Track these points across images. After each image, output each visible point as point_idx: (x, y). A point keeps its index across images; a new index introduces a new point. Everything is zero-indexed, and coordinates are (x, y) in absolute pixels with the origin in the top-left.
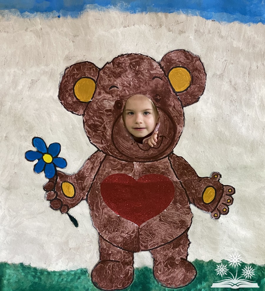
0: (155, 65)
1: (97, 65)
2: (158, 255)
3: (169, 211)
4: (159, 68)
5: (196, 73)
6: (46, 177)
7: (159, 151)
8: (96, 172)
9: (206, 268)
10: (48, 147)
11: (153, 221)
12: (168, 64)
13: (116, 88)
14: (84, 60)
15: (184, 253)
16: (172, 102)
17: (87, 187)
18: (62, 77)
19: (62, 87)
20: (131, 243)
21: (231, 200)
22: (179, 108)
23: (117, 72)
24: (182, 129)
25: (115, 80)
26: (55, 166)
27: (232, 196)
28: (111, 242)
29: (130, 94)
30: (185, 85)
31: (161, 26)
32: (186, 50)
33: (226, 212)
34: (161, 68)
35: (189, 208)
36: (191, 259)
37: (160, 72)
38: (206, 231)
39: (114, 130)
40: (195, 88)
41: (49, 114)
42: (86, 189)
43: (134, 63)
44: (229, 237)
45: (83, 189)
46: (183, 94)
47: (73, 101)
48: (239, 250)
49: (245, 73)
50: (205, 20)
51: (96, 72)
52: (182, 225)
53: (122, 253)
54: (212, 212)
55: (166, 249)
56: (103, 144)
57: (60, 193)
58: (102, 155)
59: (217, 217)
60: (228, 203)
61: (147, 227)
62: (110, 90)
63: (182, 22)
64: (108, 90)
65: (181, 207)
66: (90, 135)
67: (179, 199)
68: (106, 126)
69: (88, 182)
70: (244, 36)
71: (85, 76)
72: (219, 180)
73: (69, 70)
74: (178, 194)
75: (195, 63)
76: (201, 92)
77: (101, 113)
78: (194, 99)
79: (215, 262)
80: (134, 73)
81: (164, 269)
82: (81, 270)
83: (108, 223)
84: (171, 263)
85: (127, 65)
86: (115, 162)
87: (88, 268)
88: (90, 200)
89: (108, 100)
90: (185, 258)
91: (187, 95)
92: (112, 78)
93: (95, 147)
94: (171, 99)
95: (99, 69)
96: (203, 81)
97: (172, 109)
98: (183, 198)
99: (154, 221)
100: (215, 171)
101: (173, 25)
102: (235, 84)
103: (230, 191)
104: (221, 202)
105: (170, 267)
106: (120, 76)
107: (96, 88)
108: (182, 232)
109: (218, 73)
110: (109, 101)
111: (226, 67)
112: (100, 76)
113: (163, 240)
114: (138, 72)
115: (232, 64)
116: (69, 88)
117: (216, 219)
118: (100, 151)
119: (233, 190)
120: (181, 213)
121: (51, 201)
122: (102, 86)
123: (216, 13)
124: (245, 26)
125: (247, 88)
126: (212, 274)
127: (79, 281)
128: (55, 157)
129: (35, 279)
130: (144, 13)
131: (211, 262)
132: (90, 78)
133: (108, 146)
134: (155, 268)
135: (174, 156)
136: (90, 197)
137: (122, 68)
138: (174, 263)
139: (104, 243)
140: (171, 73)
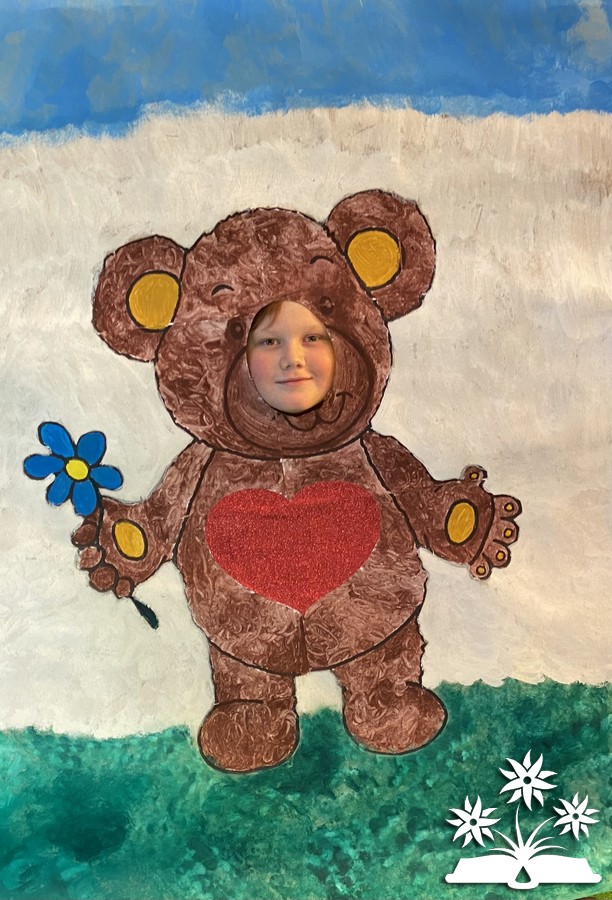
0: (315, 229)
1: (178, 242)
2: (352, 678)
3: (371, 569)
4: (323, 236)
5: (413, 242)
6: (76, 512)
7: (338, 427)
8: (192, 493)
9: (467, 701)
10: (76, 443)
11: (334, 597)
12: (345, 225)
13: (227, 290)
14: (150, 233)
15: (414, 670)
16: (361, 311)
17: (173, 529)
18: (97, 277)
19: (100, 300)
20: (285, 655)
21: (512, 531)
22: (378, 325)
23: (226, 251)
24: (387, 372)
25: (225, 272)
26: (97, 486)
28: (240, 657)
29: (261, 301)
30: (387, 270)
31: (322, 140)
32: (385, 189)
33: (504, 562)
34: (328, 235)
35: (417, 558)
36: (430, 682)
37: (327, 244)
38: (460, 613)
39: (230, 387)
40: (412, 276)
41: (74, 366)
42: (172, 535)
43: (266, 230)
44: (516, 622)
45: (165, 536)
46: (385, 293)
47: (128, 331)
48: (543, 652)
49: (525, 232)
50: (422, 116)
51: (178, 258)
52: (404, 602)
53: (268, 680)
54: (471, 563)
55: (369, 664)
56: (204, 424)
57: (112, 548)
58: (205, 451)
59: (483, 574)
60: (508, 537)
61: (322, 614)
62: (213, 295)
63: (371, 127)
64: (209, 296)
65: (398, 558)
66: (174, 406)
67: (394, 539)
68: (209, 380)
69: (175, 519)
70: (519, 146)
71: (153, 268)
72: (481, 485)
73: (114, 260)
74: (389, 526)
75: (407, 217)
76: (426, 283)
77: (197, 352)
78: (412, 300)
79: (487, 686)
80: (266, 251)
81: (369, 712)
82: (174, 732)
83: (229, 613)
84: (383, 695)
85: (249, 235)
86: (235, 464)
87: (188, 724)
88: (182, 561)
89: (211, 319)
90: (416, 680)
91: (395, 293)
92: (216, 269)
93: (186, 433)
94: (356, 305)
95: (186, 249)
96: (429, 259)
97: (363, 329)
98: (400, 534)
99: (338, 599)
100: (471, 463)
101: (349, 134)
102: (505, 259)
103: (509, 507)
104: (490, 538)
105: (381, 706)
106: (235, 262)
107: (180, 295)
108: (406, 619)
109: (464, 236)
110: (213, 322)
111: (481, 222)
112: (187, 266)
113: (360, 642)
114: (275, 248)
115: (495, 212)
116: (116, 301)
117: (481, 579)
118: (200, 442)
119: (516, 507)
120: (400, 573)
121: (91, 571)
122: (194, 288)
123: (450, 97)
124: (519, 124)
125: (533, 265)
126: (483, 716)
127: (171, 756)
128: (95, 465)
129: (65, 762)
130: (280, 113)
131: (478, 685)
132: (167, 273)
133: (218, 429)
134: (347, 711)
135: (374, 435)
136: (182, 552)
137: (239, 242)
138: (392, 693)
139: (222, 662)
140: (352, 245)
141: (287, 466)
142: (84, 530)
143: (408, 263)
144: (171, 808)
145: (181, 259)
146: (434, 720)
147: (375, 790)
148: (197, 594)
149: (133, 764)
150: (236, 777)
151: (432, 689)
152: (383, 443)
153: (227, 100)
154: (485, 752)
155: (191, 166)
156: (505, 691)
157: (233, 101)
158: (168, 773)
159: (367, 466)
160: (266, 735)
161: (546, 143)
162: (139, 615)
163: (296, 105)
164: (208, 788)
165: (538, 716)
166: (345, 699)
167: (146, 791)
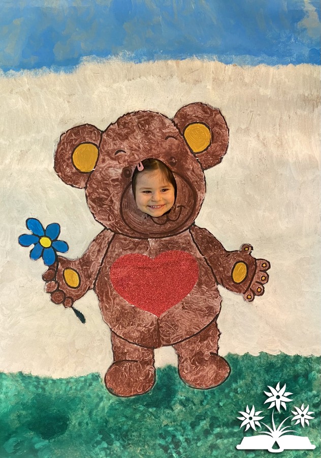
0: (168, 122)
1: (98, 128)
2: (183, 350)
3: (193, 296)
4: (172, 126)
5: (217, 129)
6: (45, 264)
7: (178, 223)
8: (103, 255)
9: (241, 363)
10: (45, 229)
11: (175, 309)
12: (183, 120)
13: (122, 153)
14: (84, 123)
15: (214, 347)
16: (191, 165)
17: (94, 273)
18: (57, 145)
19: (58, 156)
20: (149, 338)
21: (266, 277)
22: (198, 171)
23: (122, 133)
24: (203, 196)
25: (122, 144)
26: (55, 251)
27: (267, 272)
28: (126, 338)
29: (140, 158)
30: (204, 144)
31: (172, 77)
32: (204, 102)
33: (261, 293)
34: (175, 126)
35: (217, 290)
36: (222, 353)
37: (174, 130)
38: (238, 318)
39: (123, 202)
40: (216, 147)
41: (44, 190)
42: (93, 276)
43: (143, 122)
44: (267, 323)
45: (89, 277)
46: (203, 155)
47: (72, 173)
48: (280, 339)
49: (275, 125)
50: (223, 65)
51: (98, 136)
52: (210, 312)
53: (140, 350)
54: (244, 293)
55: (192, 343)
56: (110, 221)
57: (62, 282)
58: (110, 234)
59: (250, 299)
60: (263, 281)
61: (168, 317)
62: (115, 155)
63: (197, 70)
64: (113, 156)
65: (207, 290)
66: (95, 211)
67: (205, 280)
68: (113, 199)
69: (94, 268)
70: (272, 82)
71: (85, 141)
72: (250, 254)
73: (66, 136)
74: (203, 273)
75: (215, 117)
76: (223, 151)
77: (106, 184)
78: (216, 160)
79: (251, 355)
80: (142, 133)
81: (191, 367)
82: (92, 376)
83: (121, 316)
84: (198, 359)
85: (134, 125)
86: (125, 241)
87: (100, 372)
88: (98, 290)
89: (114, 167)
90: (215, 352)
91: (208, 156)
92: (117, 141)
94: (188, 161)
95: (102, 131)
96: (226, 138)
97: (191, 173)
98: (209, 278)
100: (245, 243)
101: (186, 74)
102: (264, 139)
103: (264, 265)
104: (254, 280)
105: (198, 365)
106: (127, 138)
107: (99, 155)
108: (211, 321)
109: (243, 127)
110: (116, 169)
111: (252, 120)
112: (102, 140)
113: (187, 332)
114: (147, 132)
115: (259, 115)
116: (66, 157)
117: (249, 301)
118: (108, 229)
119: (267, 265)
120: (208, 297)
121: (52, 293)
122: (106, 151)
123: (237, 56)
124: (272, 70)
125: (278, 142)
126: (249, 371)
127: (91, 388)
128: (54, 240)
129: (37, 390)
130: (151, 62)
131: (247, 356)
132: (92, 143)
133: (117, 223)
134: (180, 367)
135: (196, 227)
136: (98, 285)
137: (129, 128)
138: (203, 359)
139: (117, 341)
140: (187, 130)
141: (152, 242)
142: (49, 273)
143: (215, 140)
144: (90, 414)
145: (100, 136)
146: (224, 372)
147: (194, 407)
148: (106, 306)
149: (72, 392)
150: (123, 399)
151: (223, 356)
152: (201, 232)
153: (125, 54)
154: (250, 389)
155: (105, 89)
156: (260, 358)
157: (127, 56)
158: (89, 396)
159: (192, 243)
160: (139, 378)
161: (287, 80)
162: (76, 316)
163: (159, 58)
164: (109, 404)
165: (276, 372)
166: (179, 361)
167: (78, 405)
